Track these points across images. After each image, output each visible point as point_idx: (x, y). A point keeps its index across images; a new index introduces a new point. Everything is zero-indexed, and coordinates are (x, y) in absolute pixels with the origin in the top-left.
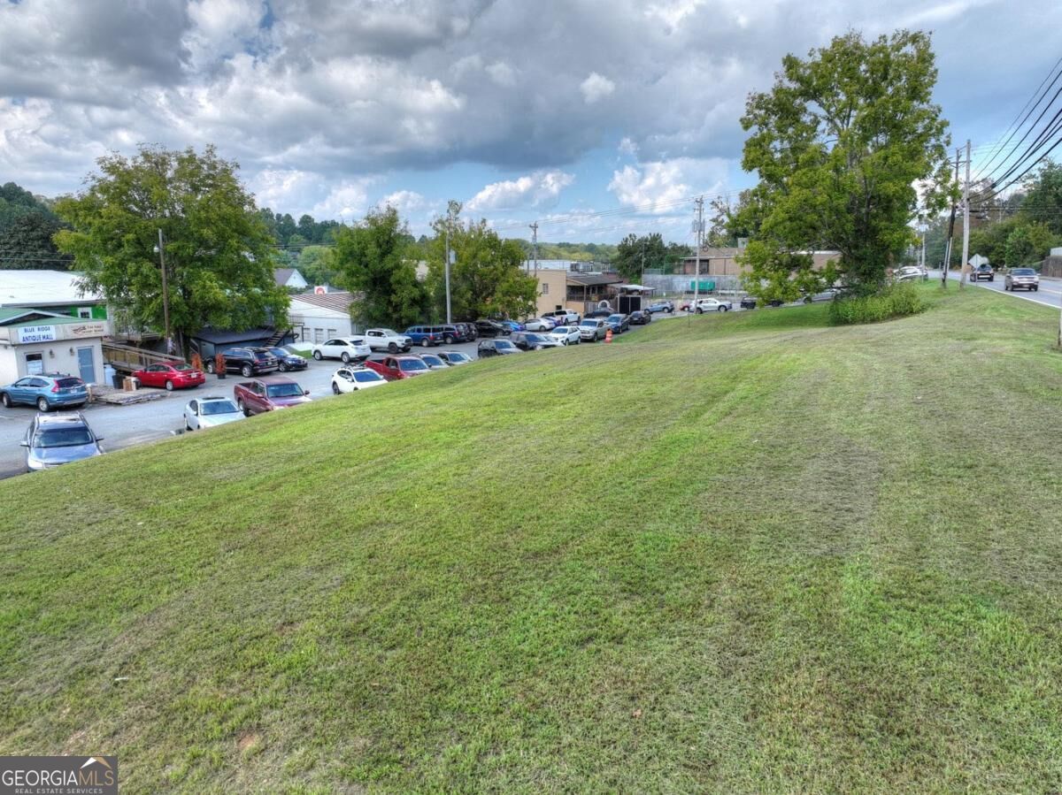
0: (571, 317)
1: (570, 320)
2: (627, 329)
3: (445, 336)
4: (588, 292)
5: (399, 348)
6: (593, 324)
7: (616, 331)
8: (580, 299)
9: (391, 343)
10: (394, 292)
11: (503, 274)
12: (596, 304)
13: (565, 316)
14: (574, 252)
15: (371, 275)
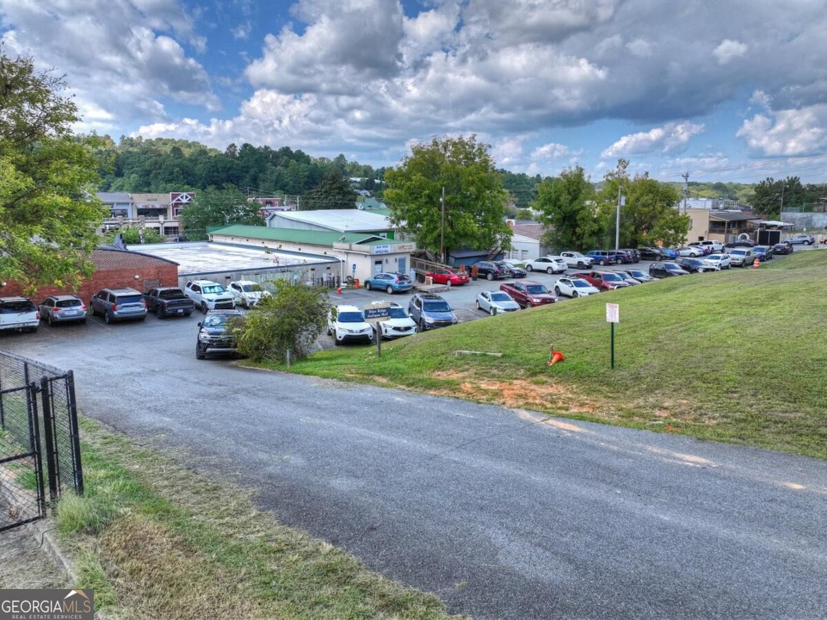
0: (716, 246)
1: (715, 249)
2: (771, 258)
3: (617, 258)
4: (729, 227)
5: (586, 266)
6: (742, 253)
7: (762, 259)
8: (722, 232)
9: (579, 262)
10: (577, 225)
11: (661, 213)
12: (736, 236)
13: (711, 246)
14: (702, 190)
15: (563, 214)
